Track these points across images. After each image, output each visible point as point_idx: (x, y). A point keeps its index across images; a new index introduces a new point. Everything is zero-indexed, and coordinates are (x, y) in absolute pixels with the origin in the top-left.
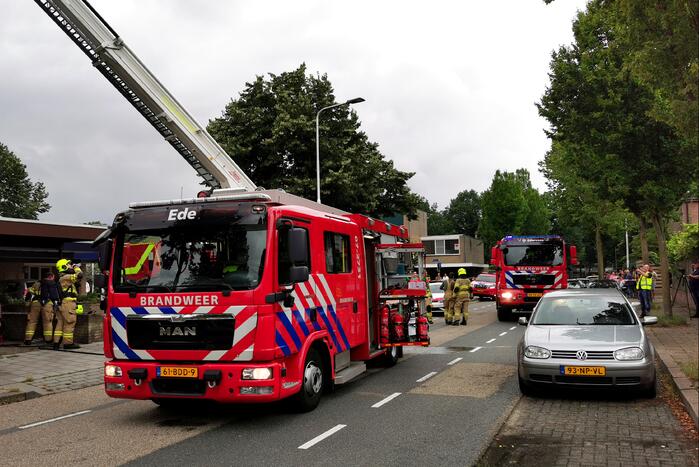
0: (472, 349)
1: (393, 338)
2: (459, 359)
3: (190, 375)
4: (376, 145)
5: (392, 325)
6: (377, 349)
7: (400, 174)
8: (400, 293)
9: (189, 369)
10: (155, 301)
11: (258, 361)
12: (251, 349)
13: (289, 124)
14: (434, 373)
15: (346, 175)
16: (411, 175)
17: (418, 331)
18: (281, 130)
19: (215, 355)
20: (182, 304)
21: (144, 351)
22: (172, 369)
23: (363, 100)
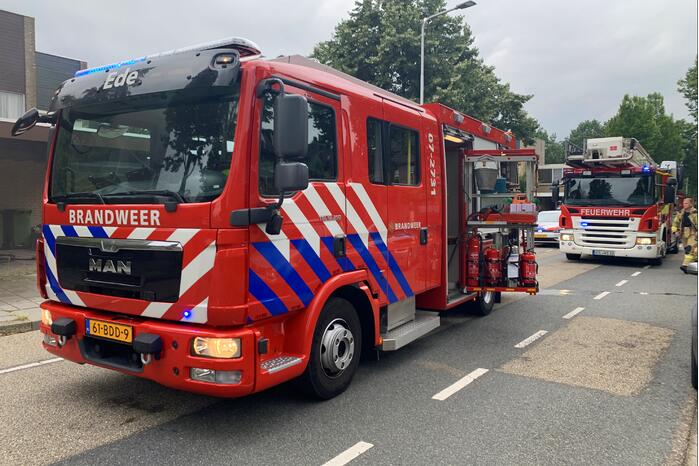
0: (597, 294)
1: (485, 282)
2: (579, 310)
3: (122, 338)
4: (493, 68)
5: (485, 260)
6: (462, 293)
7: (517, 97)
8: (497, 219)
9: (122, 328)
10: (84, 217)
11: (217, 325)
12: (204, 305)
13: (395, 39)
14: (543, 332)
15: (456, 92)
16: (528, 98)
17: (522, 271)
18: (386, 46)
19: (157, 309)
20: (114, 224)
21: (74, 292)
22: (102, 324)
23: (474, 4)
